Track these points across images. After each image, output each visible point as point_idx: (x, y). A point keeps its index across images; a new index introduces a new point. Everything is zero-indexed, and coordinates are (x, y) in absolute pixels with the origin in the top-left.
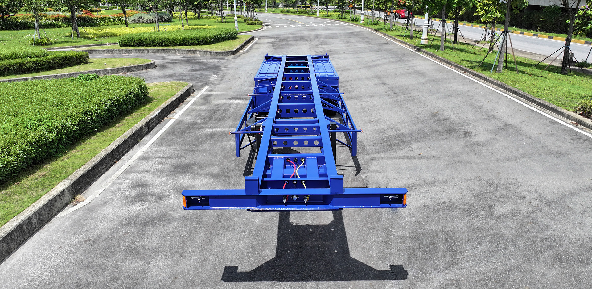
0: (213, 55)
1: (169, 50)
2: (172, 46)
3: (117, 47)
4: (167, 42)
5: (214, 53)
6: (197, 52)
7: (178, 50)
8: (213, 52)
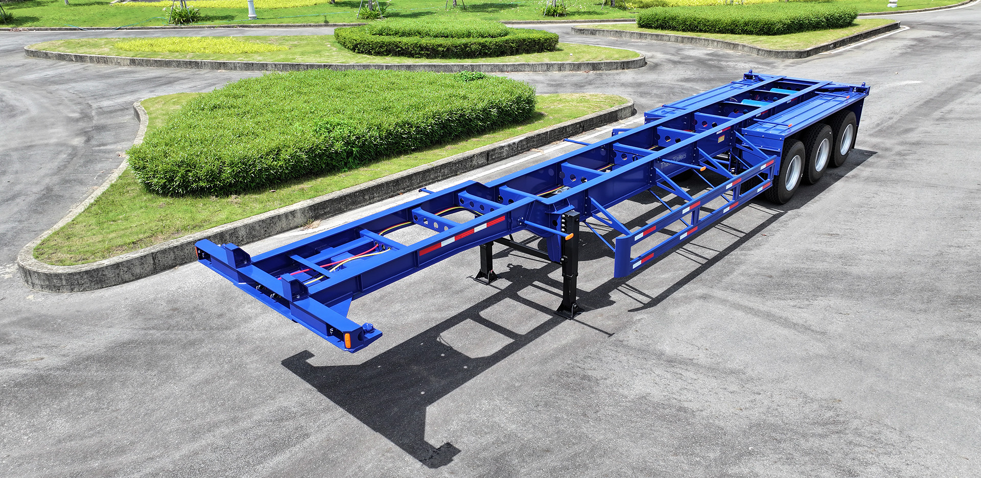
0: (762, 55)
1: (699, 39)
2: (711, 33)
3: (633, 27)
4: (705, 25)
5: (763, 53)
6: (740, 48)
7: (713, 41)
8: (763, 50)
